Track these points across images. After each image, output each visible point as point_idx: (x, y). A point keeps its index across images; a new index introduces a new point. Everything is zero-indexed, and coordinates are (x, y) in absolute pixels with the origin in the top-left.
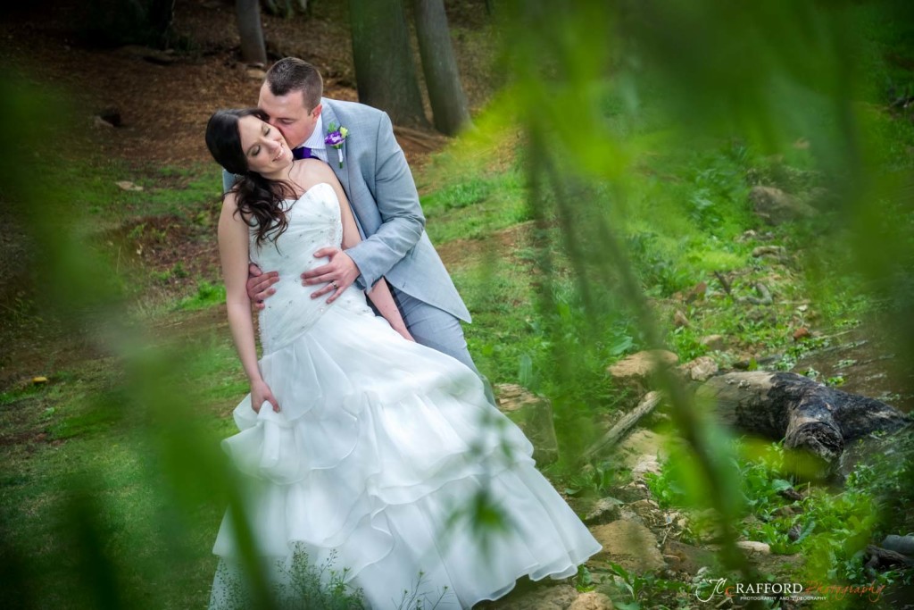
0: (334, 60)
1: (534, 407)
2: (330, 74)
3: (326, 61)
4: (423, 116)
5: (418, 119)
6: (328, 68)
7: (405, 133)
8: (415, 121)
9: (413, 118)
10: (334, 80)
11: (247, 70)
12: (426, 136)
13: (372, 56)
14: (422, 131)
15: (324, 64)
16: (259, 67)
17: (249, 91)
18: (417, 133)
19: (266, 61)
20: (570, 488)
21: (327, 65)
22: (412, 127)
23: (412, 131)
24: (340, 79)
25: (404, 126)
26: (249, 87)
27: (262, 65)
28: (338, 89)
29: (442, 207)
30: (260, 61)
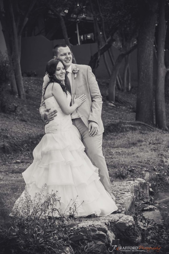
0: (134, 105)
1: (143, 183)
2: (132, 108)
3: (132, 105)
4: (153, 121)
5: (151, 122)
6: (132, 107)
7: (147, 125)
8: (150, 123)
9: (150, 122)
10: (132, 110)
11: (108, 103)
12: (153, 127)
13: (142, 102)
14: (152, 126)
15: (131, 105)
16: (112, 103)
17: (108, 108)
18: (150, 126)
19: (114, 101)
20: (143, 201)
21: (132, 106)
22: (149, 124)
23: (149, 125)
24: (134, 110)
25: (147, 124)
26: (108, 107)
27: (113, 102)
28: (133, 113)
29: (148, 143)
30: (113, 101)
